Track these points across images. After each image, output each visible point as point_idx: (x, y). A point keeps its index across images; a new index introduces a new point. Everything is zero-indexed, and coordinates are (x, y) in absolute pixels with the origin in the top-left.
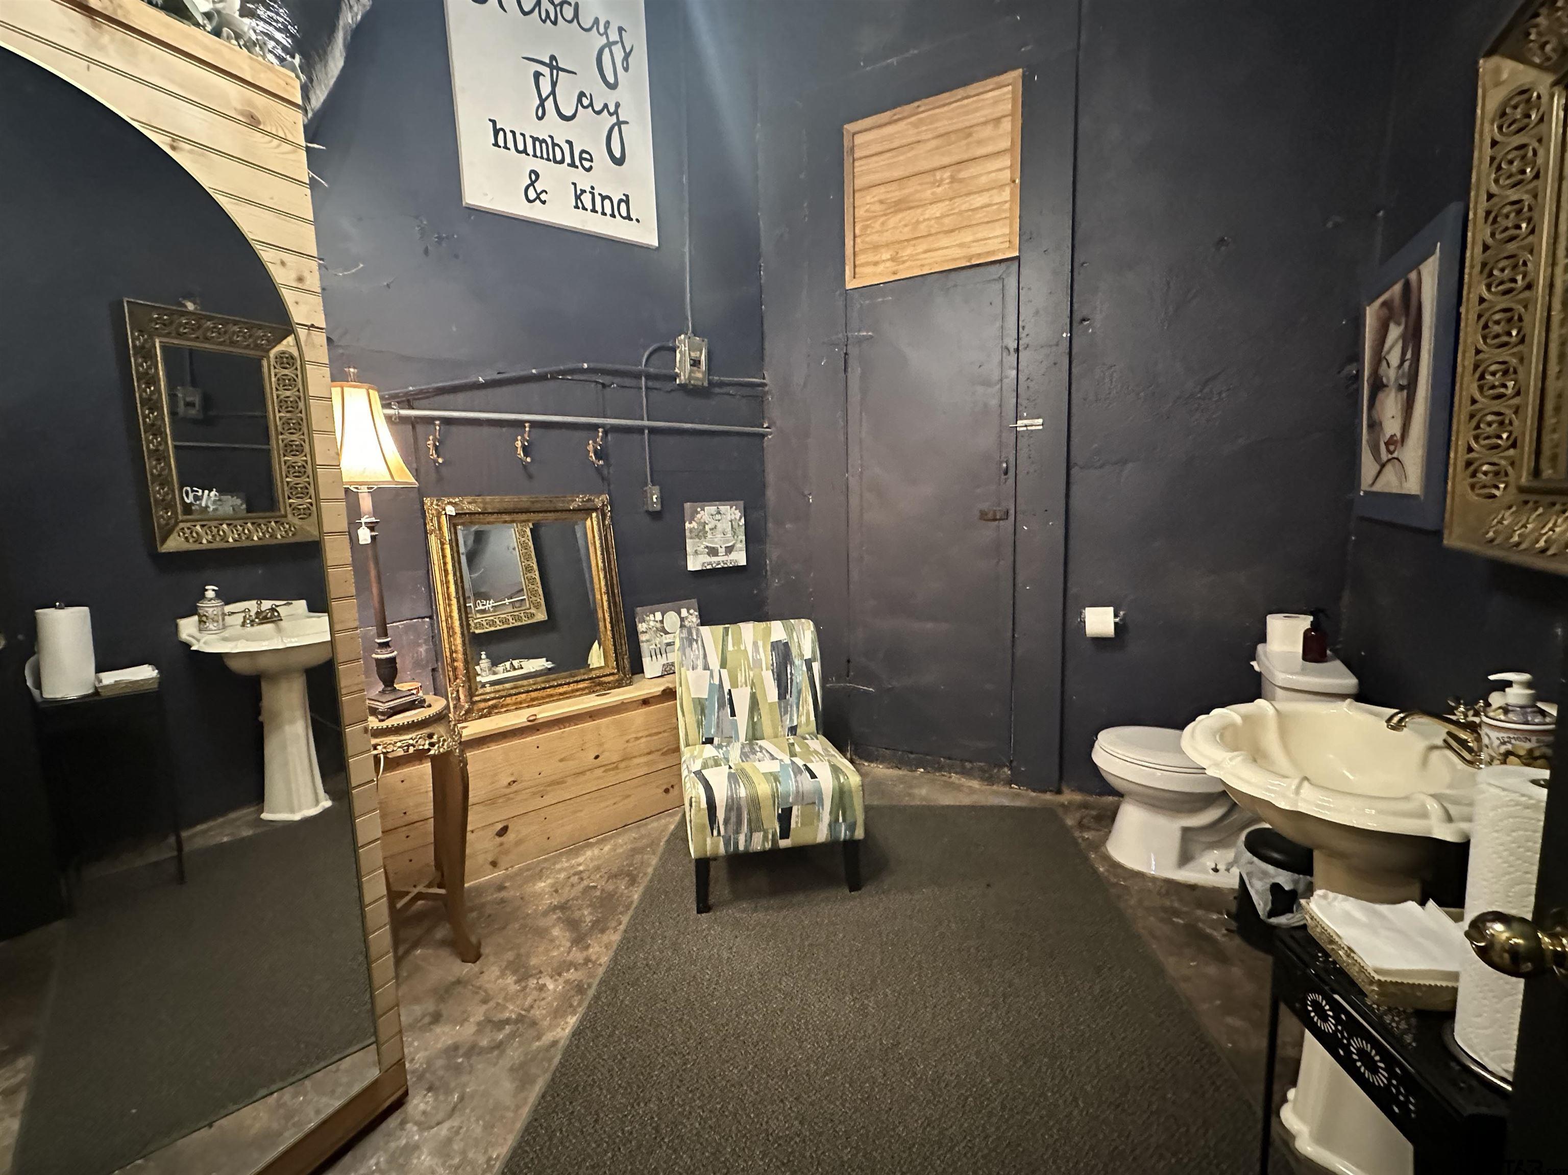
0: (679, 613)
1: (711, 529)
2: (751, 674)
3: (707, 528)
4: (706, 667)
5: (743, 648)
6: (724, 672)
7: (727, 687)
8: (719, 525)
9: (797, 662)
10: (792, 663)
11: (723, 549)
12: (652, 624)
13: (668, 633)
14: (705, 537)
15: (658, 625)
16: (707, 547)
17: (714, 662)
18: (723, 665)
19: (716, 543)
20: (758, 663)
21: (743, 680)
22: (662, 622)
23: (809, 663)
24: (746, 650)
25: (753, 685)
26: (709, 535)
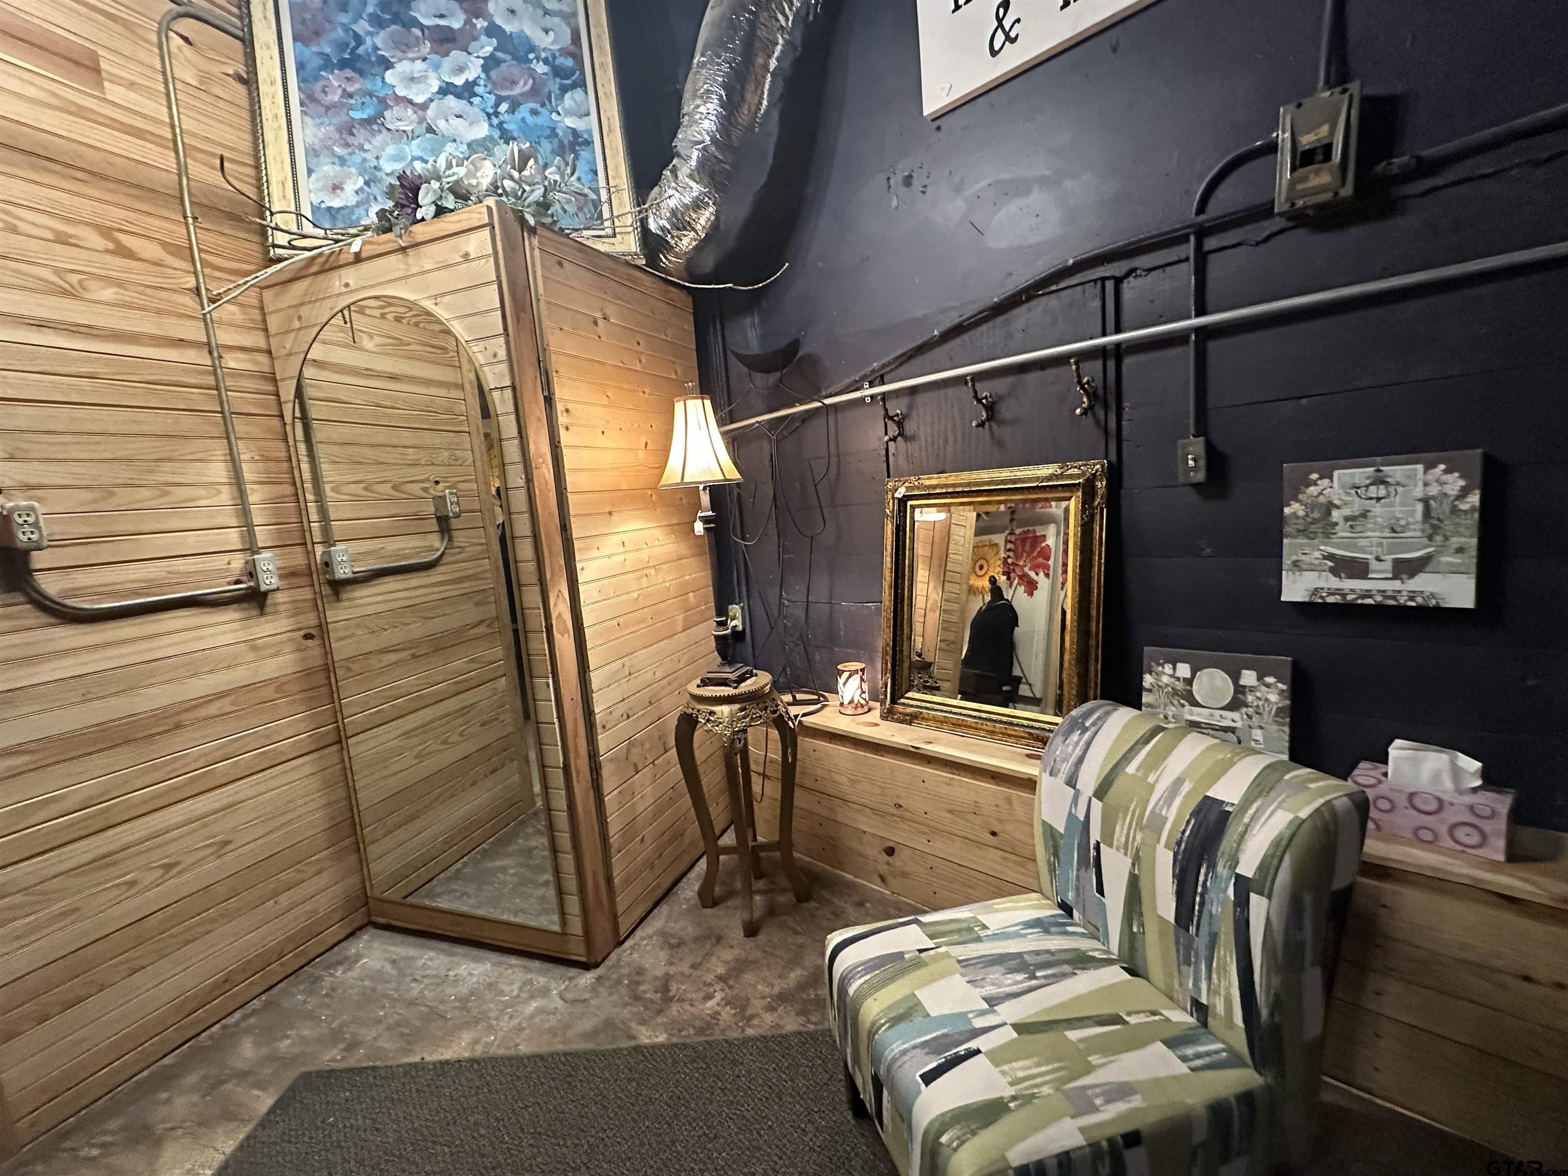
0: (1235, 677)
1: (1347, 519)
2: (1139, 836)
3: (1336, 515)
4: (1072, 782)
5: (1151, 779)
6: (1097, 805)
7: (1095, 835)
8: (1377, 509)
9: (1221, 869)
10: (1212, 866)
11: (1388, 565)
12: (1165, 679)
13: (1198, 705)
14: (1328, 535)
15: (1180, 686)
16: (1331, 557)
17: (1088, 780)
18: (1101, 792)
19: (1362, 550)
20: (1157, 822)
21: (1123, 839)
22: (1189, 682)
23: (1243, 887)
24: (1152, 787)
25: (1136, 860)
26: (1343, 532)
